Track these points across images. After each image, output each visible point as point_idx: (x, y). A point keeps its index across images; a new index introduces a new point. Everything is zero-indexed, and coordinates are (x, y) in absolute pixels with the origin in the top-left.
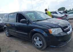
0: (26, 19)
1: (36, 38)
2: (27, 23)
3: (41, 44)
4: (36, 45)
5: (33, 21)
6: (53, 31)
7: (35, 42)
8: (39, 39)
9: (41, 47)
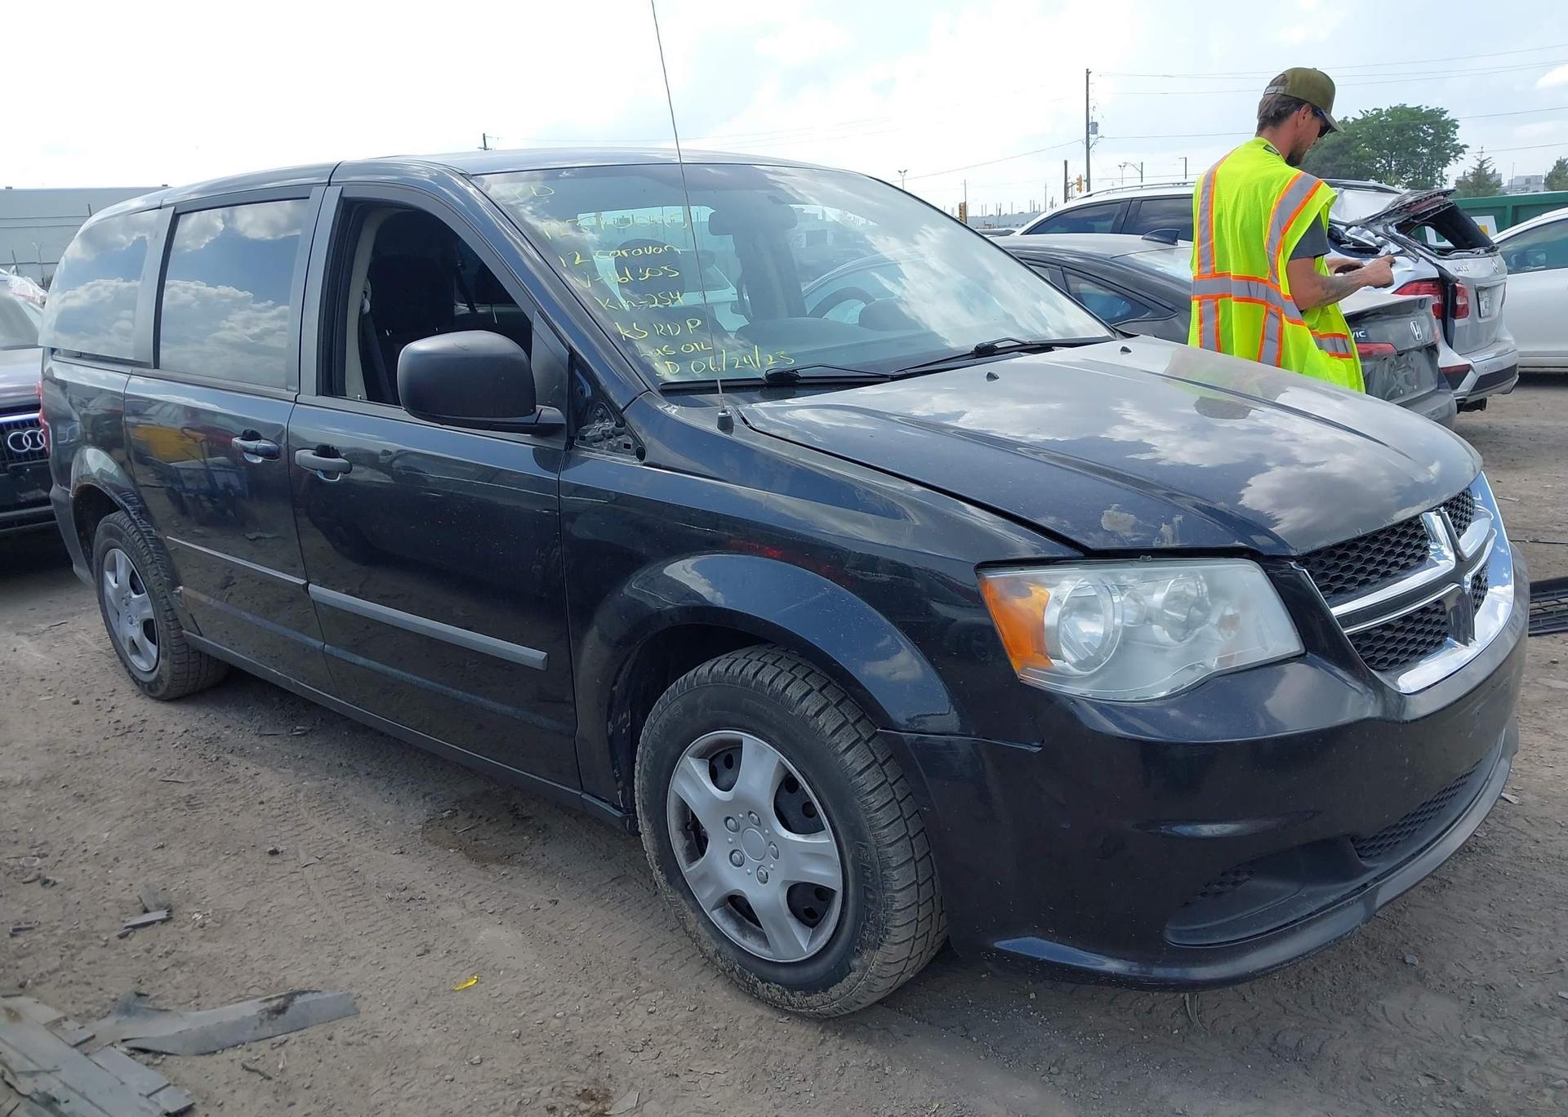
0: (519, 330)
1: (723, 763)
2: (550, 414)
3: (823, 894)
4: (706, 896)
5: (672, 391)
6: (1090, 629)
7: (698, 842)
8: (788, 784)
9: (802, 943)
